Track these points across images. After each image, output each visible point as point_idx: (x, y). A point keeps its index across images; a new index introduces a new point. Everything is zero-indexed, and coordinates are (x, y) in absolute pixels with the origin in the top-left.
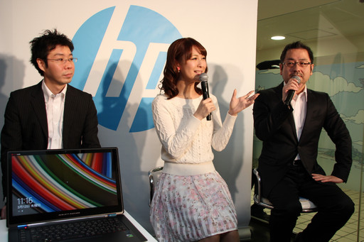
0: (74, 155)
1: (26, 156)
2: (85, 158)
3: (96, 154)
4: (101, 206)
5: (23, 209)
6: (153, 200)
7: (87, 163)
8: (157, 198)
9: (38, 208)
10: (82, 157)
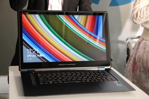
0: (71, 16)
1: (33, 15)
2: (81, 19)
3: (89, 17)
4: (92, 60)
5: (31, 57)
6: (128, 61)
7: (82, 24)
8: (132, 59)
9: (43, 57)
10: (78, 18)
